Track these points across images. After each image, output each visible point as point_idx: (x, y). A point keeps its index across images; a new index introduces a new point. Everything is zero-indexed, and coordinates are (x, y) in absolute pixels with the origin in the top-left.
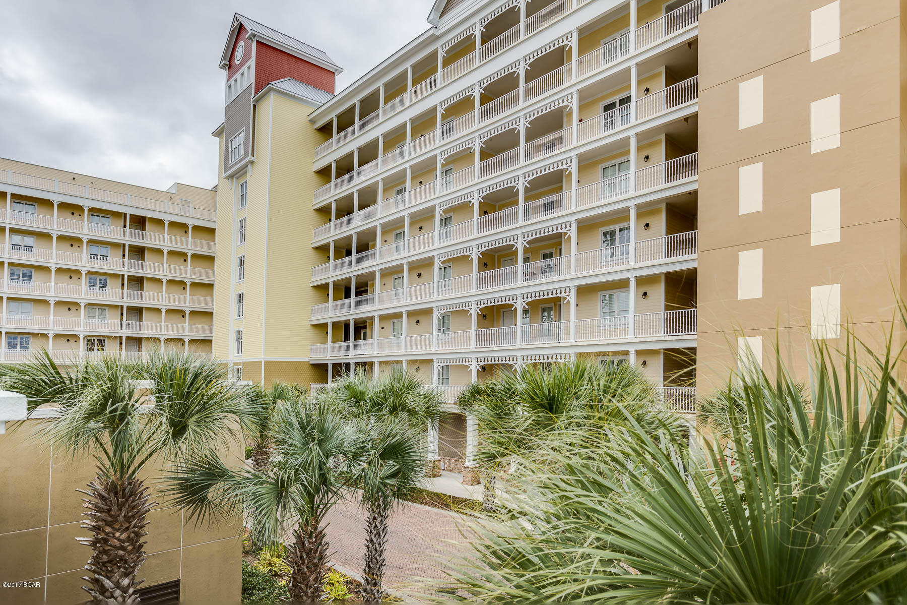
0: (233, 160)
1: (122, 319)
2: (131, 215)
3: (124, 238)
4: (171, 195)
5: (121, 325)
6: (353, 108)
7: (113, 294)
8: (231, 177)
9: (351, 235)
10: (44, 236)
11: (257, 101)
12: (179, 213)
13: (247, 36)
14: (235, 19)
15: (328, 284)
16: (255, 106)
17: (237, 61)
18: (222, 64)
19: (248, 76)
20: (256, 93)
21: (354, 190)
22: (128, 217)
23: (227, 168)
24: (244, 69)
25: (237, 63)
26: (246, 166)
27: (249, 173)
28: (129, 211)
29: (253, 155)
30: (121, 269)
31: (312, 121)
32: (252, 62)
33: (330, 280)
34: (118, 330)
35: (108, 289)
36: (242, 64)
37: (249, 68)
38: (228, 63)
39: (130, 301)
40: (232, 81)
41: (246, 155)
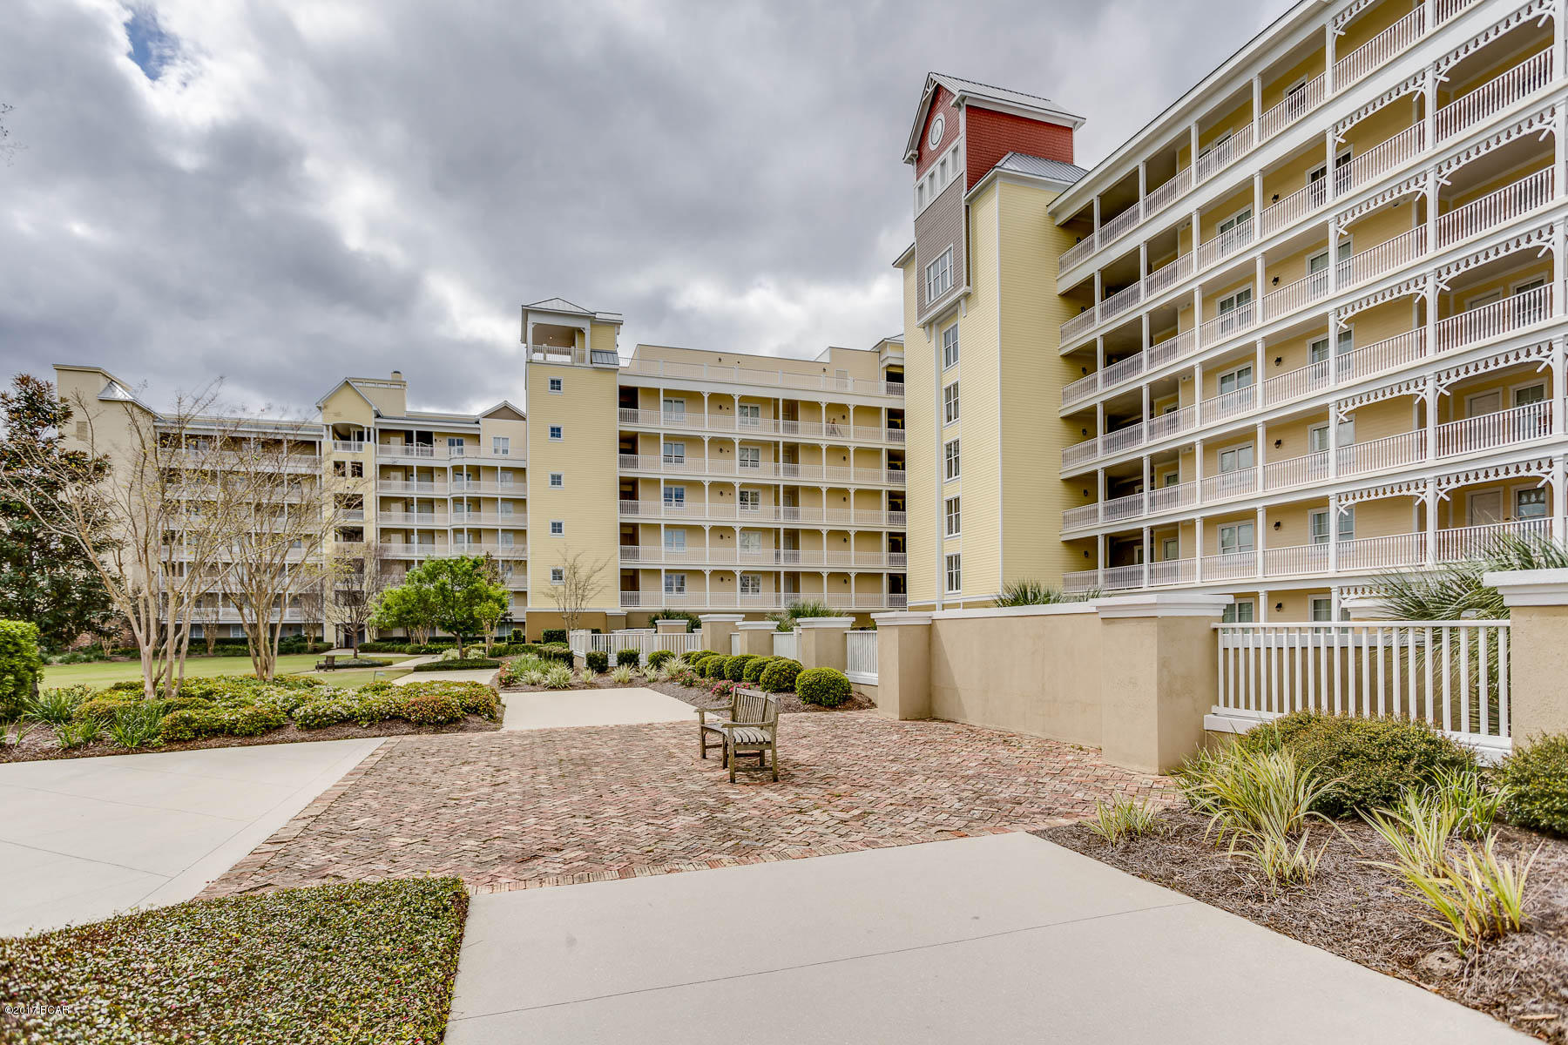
0: (933, 298)
1: (777, 547)
2: (784, 400)
3: (777, 434)
4: (824, 366)
5: (778, 555)
6: (1135, 174)
7: (767, 514)
8: (929, 324)
9: (1141, 389)
10: (694, 441)
11: (970, 200)
12: (834, 389)
13: (952, 103)
14: (929, 81)
15: (1095, 473)
16: (967, 207)
17: (932, 144)
18: (907, 157)
19: (953, 164)
20: (969, 188)
21: (1143, 312)
22: (781, 402)
23: (922, 310)
24: (947, 154)
25: (933, 148)
26: (957, 302)
27: (961, 313)
28: (781, 395)
29: (968, 284)
30: (773, 477)
31: (1054, 214)
32: (961, 141)
33: (1099, 467)
34: (773, 563)
35: (760, 507)
36: (942, 148)
37: (955, 151)
38: (917, 153)
39: (787, 521)
40: (925, 179)
41: (956, 286)
